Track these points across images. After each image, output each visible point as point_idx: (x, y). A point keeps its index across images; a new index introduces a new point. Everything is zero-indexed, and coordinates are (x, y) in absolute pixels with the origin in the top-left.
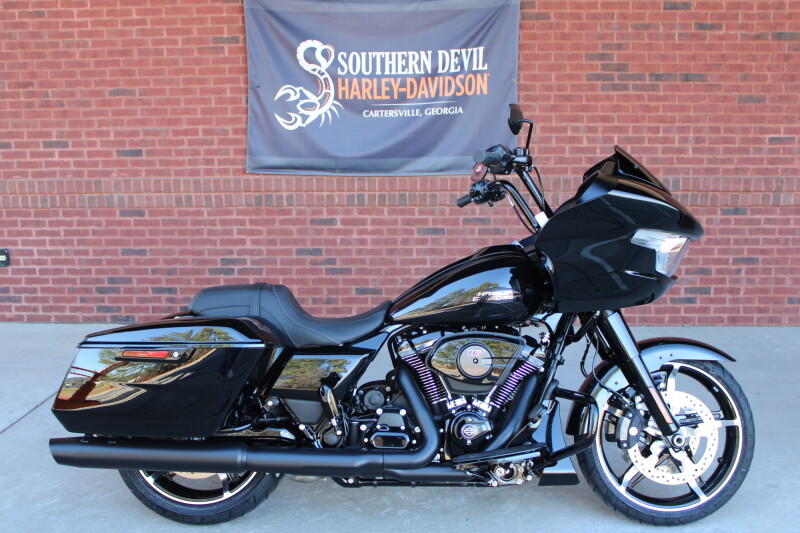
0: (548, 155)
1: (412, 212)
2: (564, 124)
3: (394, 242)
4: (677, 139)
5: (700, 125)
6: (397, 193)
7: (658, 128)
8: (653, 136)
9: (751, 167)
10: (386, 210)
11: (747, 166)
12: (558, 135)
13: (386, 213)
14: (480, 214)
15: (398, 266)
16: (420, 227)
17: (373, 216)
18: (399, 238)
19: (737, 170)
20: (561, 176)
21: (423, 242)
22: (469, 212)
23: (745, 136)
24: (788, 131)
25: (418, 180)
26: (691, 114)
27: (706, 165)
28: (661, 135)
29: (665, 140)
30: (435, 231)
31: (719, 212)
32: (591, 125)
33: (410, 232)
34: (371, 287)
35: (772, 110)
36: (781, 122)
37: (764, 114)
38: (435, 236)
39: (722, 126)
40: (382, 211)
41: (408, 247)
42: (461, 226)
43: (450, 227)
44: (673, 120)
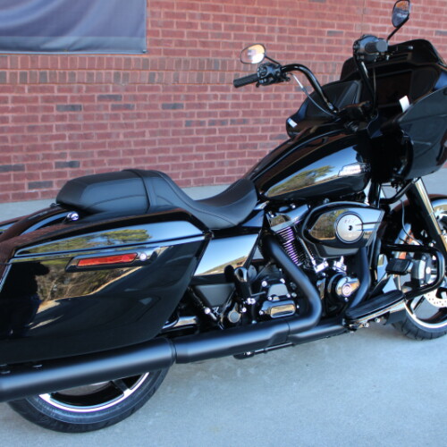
0: (170, 38)
1: (51, 90)
2: (183, 11)
3: (35, 119)
4: (267, 28)
5: (283, 18)
6: (38, 71)
7: (254, 18)
8: (250, 25)
9: (315, 53)
10: (26, 87)
11: (312, 53)
12: (178, 20)
13: (26, 91)
14: (114, 91)
15: (39, 143)
16: (59, 104)
17: (14, 94)
18: (40, 115)
19: (306, 55)
20: (181, 57)
21: (62, 118)
22: (103, 89)
23: (313, 29)
24: (340, 26)
25: (59, 58)
26: (277, 8)
27: (286, 51)
28: (256, 24)
29: (259, 29)
30: (74, 108)
31: (294, 89)
32: (204, 13)
33: (51, 109)
34: (13, 164)
35: (330, 10)
36: (335, 19)
37: (325, 12)
38: (72, 113)
39: (298, 19)
40: (23, 89)
41: (48, 124)
42: (96, 103)
43: (86, 104)
44: (264, 13)
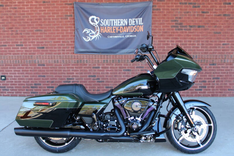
0: (160, 49)
1: (121, 65)
2: (165, 40)
3: (117, 73)
4: (196, 44)
5: (203, 40)
6: (117, 59)
7: (191, 41)
8: (190, 43)
9: (217, 52)
10: (114, 64)
11: (216, 52)
12: (163, 43)
13: (114, 65)
14: (141, 65)
15: (118, 80)
16: (124, 69)
17: (110, 66)
18: (118, 72)
19: (213, 53)
20: (164, 55)
21: (125, 73)
22: (138, 65)
23: (215, 43)
24: (228, 42)
25: (123, 56)
26: (200, 37)
27: (205, 51)
28: (192, 43)
29: (193, 44)
30: (128, 70)
31: (208, 65)
32: (172, 40)
33: (121, 71)
34: (110, 86)
35: (223, 36)
36: (226, 39)
37: (221, 37)
38: (128, 72)
39: (209, 40)
40: (113, 64)
41: (120, 75)
42: (136, 69)
43: (132, 69)
44: (195, 39)
